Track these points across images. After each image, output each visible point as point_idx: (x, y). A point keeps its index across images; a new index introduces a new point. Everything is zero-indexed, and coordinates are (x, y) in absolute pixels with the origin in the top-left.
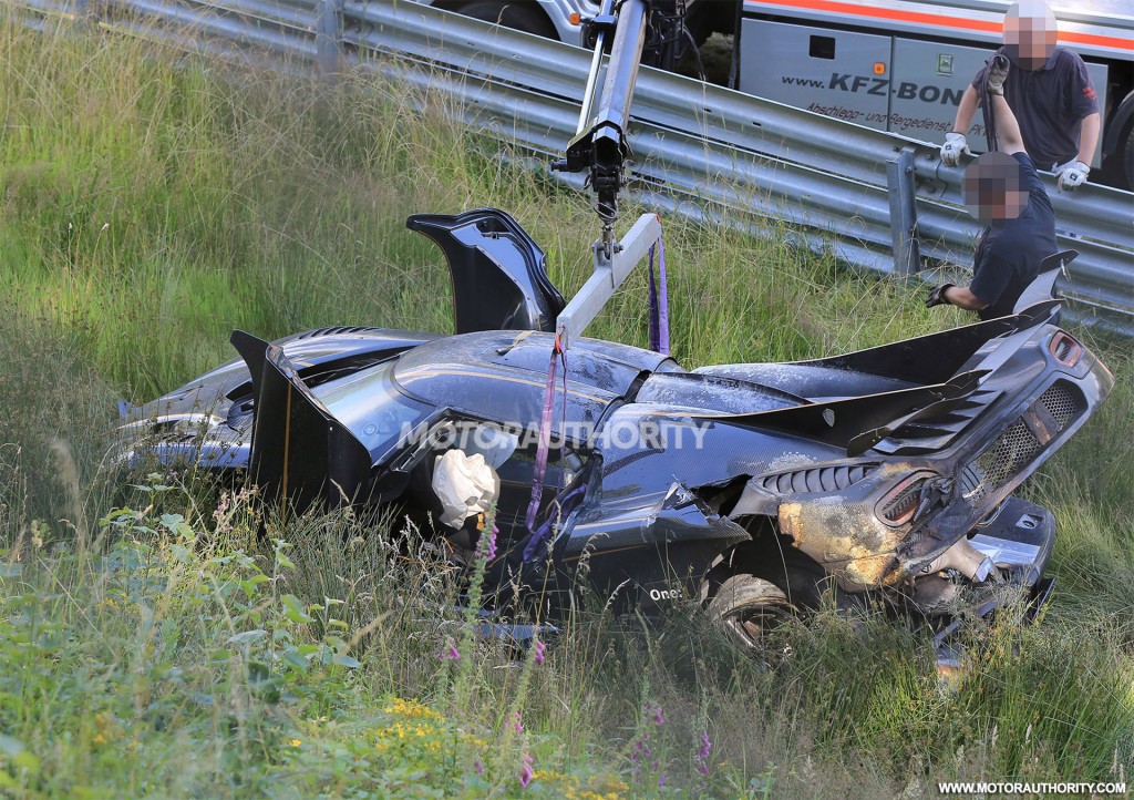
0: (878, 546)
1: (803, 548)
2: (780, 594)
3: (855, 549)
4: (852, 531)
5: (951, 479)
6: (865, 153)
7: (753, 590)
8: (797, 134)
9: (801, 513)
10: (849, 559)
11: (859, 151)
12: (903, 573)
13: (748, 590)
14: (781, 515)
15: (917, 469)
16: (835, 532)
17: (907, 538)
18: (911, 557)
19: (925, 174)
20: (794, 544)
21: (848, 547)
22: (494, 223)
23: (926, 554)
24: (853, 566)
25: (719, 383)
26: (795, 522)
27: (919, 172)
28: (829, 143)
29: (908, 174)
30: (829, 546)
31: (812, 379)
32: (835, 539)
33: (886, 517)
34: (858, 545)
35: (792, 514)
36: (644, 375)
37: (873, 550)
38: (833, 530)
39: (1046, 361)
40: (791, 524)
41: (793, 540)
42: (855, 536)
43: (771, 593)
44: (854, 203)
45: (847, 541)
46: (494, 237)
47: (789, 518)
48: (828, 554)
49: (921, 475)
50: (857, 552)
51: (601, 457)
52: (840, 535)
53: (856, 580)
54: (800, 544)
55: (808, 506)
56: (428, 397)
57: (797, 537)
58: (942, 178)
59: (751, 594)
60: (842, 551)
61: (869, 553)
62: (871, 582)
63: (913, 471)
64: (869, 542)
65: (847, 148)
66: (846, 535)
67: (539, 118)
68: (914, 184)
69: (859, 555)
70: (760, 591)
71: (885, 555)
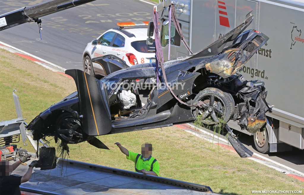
1: (213, 72)
9: (210, 65)
10: (223, 71)
13: (203, 93)
14: (206, 67)
16: (219, 66)
17: (235, 64)
18: (237, 67)
20: (210, 72)
21: (223, 68)
23: (240, 66)
24: (225, 72)
34: (225, 67)
35: (208, 66)
40: (209, 68)
42: (224, 65)
48: (218, 71)
49: (234, 51)
53: (226, 75)
55: (212, 63)
57: (211, 70)
59: (204, 93)
60: (221, 70)
62: (229, 74)
63: (232, 50)
66: (222, 66)
69: (226, 69)
71: (231, 68)
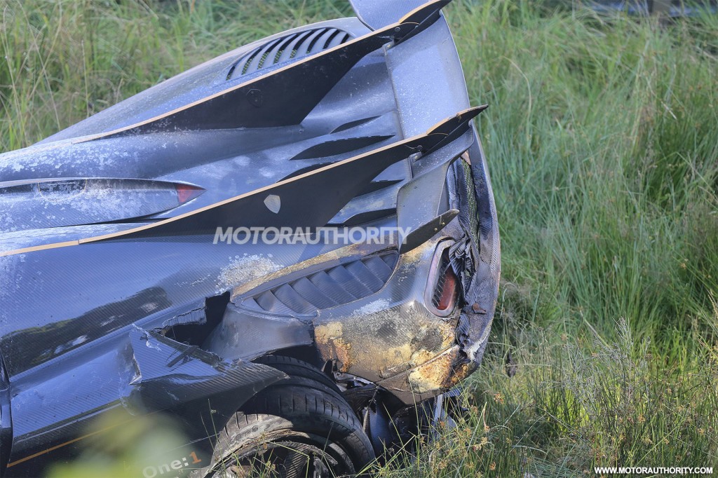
0: (439, 344)
1: (353, 371)
2: (288, 424)
3: (416, 355)
4: (410, 335)
7: (255, 429)
9: (345, 332)
12: (471, 365)
14: (318, 340)
20: (342, 370)
24: (416, 375)
26: (339, 344)
30: (385, 360)
31: (142, 154)
32: (392, 350)
33: (437, 308)
34: (418, 349)
35: (333, 336)
37: (434, 350)
38: (388, 340)
40: (334, 347)
41: (341, 366)
42: (415, 340)
43: (276, 426)
45: (406, 348)
47: (330, 341)
48: (385, 369)
50: (418, 357)
52: (395, 344)
53: (422, 390)
55: (351, 322)
57: (346, 360)
59: (251, 434)
60: (400, 362)
61: (432, 354)
62: (437, 386)
64: (429, 342)
66: (404, 342)
69: (422, 360)
70: (262, 429)
71: (449, 351)
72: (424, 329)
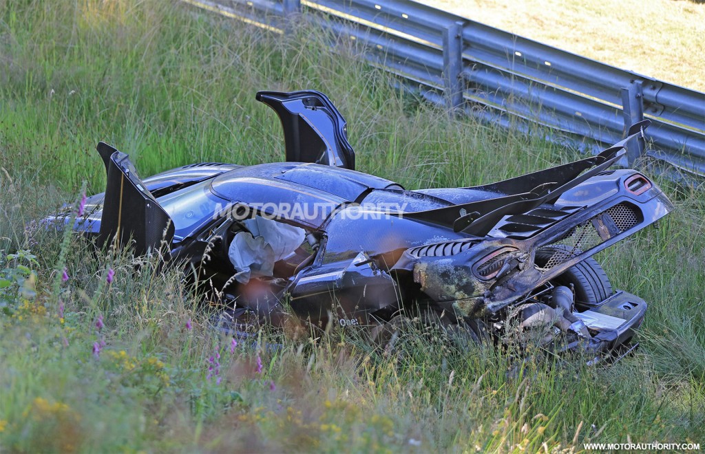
0: (472, 292)
1: (426, 292)
3: (457, 293)
4: (456, 281)
5: (527, 253)
6: (612, 84)
8: (573, 71)
9: (427, 269)
10: (454, 299)
11: (609, 82)
12: (486, 310)
14: (415, 270)
15: (504, 245)
16: (446, 282)
17: (492, 288)
18: (493, 300)
19: (649, 99)
20: (421, 289)
21: (453, 291)
22: (317, 101)
23: (504, 299)
25: (412, 196)
26: (423, 275)
27: (645, 97)
28: (591, 77)
29: (638, 98)
30: (442, 291)
32: (446, 286)
33: (480, 274)
35: (421, 269)
36: (369, 190)
37: (469, 294)
38: (444, 280)
39: (619, 189)
40: (420, 276)
41: (421, 287)
42: (458, 284)
44: (606, 118)
45: (453, 287)
46: (313, 109)
47: (420, 272)
48: (441, 296)
49: (507, 249)
50: (459, 295)
51: (327, 237)
52: (448, 284)
54: (425, 288)
55: (431, 265)
56: (227, 195)
57: (423, 285)
58: (659, 101)
61: (466, 296)
62: (466, 315)
63: (501, 246)
64: (467, 289)
65: (602, 80)
66: (452, 284)
67: (418, 58)
68: (643, 106)
71: (477, 298)
72: (465, 280)
